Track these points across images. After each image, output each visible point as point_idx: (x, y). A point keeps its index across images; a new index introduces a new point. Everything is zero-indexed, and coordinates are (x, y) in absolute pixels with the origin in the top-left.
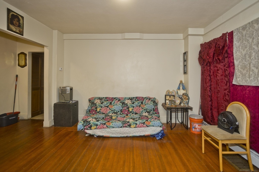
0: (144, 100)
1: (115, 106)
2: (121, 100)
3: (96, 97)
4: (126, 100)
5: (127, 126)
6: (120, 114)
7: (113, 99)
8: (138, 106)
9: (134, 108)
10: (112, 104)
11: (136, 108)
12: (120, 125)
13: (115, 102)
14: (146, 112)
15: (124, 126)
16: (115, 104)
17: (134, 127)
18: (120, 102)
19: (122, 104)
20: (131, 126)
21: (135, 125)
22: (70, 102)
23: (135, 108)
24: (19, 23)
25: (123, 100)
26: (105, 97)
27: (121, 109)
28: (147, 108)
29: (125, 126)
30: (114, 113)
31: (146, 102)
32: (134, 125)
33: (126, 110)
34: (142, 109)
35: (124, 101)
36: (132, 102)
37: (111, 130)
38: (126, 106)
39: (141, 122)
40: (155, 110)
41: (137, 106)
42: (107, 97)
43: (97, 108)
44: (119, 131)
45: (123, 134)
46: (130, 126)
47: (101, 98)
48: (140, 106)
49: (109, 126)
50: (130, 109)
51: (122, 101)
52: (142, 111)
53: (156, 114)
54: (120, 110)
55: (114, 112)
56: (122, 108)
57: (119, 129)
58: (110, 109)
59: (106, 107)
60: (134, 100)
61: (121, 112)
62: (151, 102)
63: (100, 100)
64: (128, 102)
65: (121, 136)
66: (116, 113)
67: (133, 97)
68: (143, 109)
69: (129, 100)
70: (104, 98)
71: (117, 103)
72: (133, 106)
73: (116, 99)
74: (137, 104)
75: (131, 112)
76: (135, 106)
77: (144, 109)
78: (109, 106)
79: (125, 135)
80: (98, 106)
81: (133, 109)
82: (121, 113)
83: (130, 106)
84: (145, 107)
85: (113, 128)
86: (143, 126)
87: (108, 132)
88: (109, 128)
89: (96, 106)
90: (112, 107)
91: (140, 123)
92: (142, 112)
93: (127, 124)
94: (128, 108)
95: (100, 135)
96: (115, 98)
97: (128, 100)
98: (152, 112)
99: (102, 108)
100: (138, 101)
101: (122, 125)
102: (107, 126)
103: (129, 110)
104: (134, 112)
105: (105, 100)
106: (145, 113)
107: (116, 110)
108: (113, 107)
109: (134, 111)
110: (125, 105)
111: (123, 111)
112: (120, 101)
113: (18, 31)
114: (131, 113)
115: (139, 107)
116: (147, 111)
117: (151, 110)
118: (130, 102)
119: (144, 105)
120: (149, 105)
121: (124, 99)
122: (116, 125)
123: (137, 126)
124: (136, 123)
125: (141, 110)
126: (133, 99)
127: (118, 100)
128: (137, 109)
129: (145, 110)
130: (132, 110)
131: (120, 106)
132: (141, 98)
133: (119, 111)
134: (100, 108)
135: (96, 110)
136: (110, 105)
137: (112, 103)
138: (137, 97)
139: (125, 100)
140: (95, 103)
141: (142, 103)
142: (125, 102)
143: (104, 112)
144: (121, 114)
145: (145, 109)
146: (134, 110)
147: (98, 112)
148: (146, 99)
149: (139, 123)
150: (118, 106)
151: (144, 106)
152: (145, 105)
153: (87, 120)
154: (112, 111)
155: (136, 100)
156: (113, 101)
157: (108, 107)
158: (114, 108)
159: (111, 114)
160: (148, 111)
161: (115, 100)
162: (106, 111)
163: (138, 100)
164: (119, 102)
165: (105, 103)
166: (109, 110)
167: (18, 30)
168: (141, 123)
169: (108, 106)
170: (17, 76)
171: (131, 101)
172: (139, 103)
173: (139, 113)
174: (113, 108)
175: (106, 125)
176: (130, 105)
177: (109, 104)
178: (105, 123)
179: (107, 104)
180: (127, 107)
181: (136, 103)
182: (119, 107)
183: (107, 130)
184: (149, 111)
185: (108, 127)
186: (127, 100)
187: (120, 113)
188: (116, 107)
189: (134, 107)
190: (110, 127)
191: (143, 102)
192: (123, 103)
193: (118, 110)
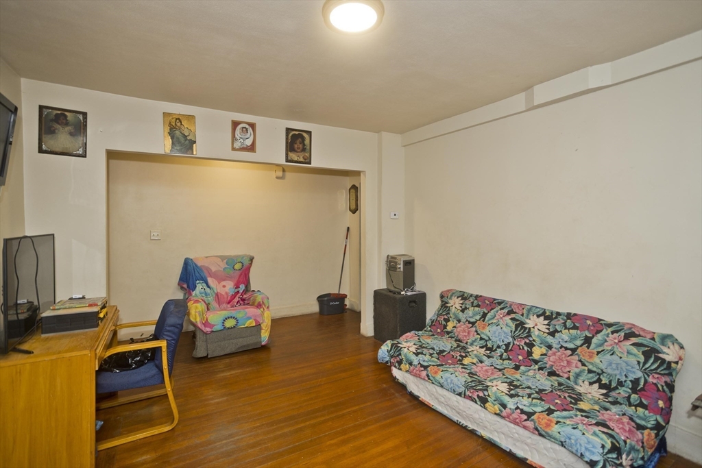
0: (601, 331)
1: (494, 328)
2: (515, 313)
3: (457, 291)
4: (531, 317)
5: (476, 398)
6: (501, 356)
7: (494, 303)
8: (566, 349)
9: (550, 352)
10: (487, 319)
11: (559, 353)
12: (459, 387)
13: (495, 316)
14: (595, 382)
15: (468, 393)
16: (494, 321)
17: (496, 414)
18: (511, 319)
19: (517, 327)
20: (487, 405)
21: (497, 407)
22: (402, 293)
23: (554, 354)
24: (304, 145)
25: (522, 315)
26: (475, 293)
27: (509, 343)
28: (603, 368)
29: (470, 395)
30: (485, 349)
31: (606, 341)
32: (494, 405)
33: (523, 348)
34: (579, 364)
35: (523, 319)
36: (548, 329)
37: (437, 392)
38: (525, 337)
39: (521, 407)
40: (643, 389)
41: (562, 347)
42: (480, 294)
43: (449, 321)
44: (456, 404)
45: (464, 418)
46: (484, 401)
47: (466, 295)
48: (574, 351)
49: (434, 378)
50: (537, 353)
51: (517, 318)
52: (577, 370)
53: (640, 410)
54: (505, 345)
55: (487, 345)
56: (511, 340)
57: (455, 399)
58: (476, 331)
59: (470, 322)
60: (558, 324)
61: (506, 351)
62: (634, 350)
63: (461, 302)
64: (537, 325)
65: (460, 420)
66: (491, 349)
67: (556, 309)
68: (584, 365)
69: (542, 318)
70: (471, 295)
71: (501, 318)
72: (547, 342)
73: (502, 306)
74: (566, 338)
75: (536, 362)
76: (554, 346)
77: (591, 367)
78: (476, 324)
79: (469, 425)
80: (453, 317)
81: (545, 352)
82: (505, 354)
83: (538, 341)
84: (596, 360)
85: (442, 386)
86: (523, 423)
87: (431, 394)
88: (433, 383)
89: (449, 314)
90: (484, 328)
91: (517, 408)
92: (578, 375)
93: (477, 393)
94: (531, 345)
95: (413, 392)
96: (500, 303)
97: (538, 316)
98: (623, 392)
99: (459, 324)
100: (572, 328)
101: (462, 389)
102: (428, 376)
103: (530, 353)
104: (548, 366)
105: (473, 303)
106: (591, 384)
107: (493, 339)
108: (488, 329)
109: (549, 361)
110: (524, 331)
111: (511, 350)
112: (513, 316)
113: (302, 160)
114: (536, 364)
115: (569, 352)
116: (599, 381)
117: (620, 384)
118: (544, 328)
119: (595, 351)
120: (619, 361)
121: (525, 311)
122: (449, 381)
123: (504, 413)
124: (505, 402)
125: (574, 365)
126: (556, 318)
127: (506, 311)
128: (560, 359)
129: (590, 371)
130: (542, 355)
131: (507, 330)
132: (589, 322)
133: (499, 347)
134: (455, 321)
135: (445, 327)
136: (480, 319)
137: (489, 316)
138: (575, 315)
139: (527, 317)
140: (448, 305)
141: (588, 341)
142: (528, 321)
143: (460, 337)
144: (504, 357)
145: (594, 369)
146: (546, 359)
147: (448, 333)
148: (610, 330)
149: (513, 407)
150: (500, 330)
151: (591, 357)
152: (598, 353)
153: (399, 345)
154: (481, 339)
155: (569, 323)
156: (492, 309)
157: (473, 324)
158: (489, 334)
159: (478, 348)
160: (605, 381)
161: (500, 307)
162: (465, 336)
163: (575, 328)
164: (507, 318)
165: (470, 312)
166: (473, 336)
167: (301, 157)
168: (518, 411)
169: (476, 322)
170: (348, 228)
171: (546, 322)
172: (573, 339)
173: (566, 376)
174: (486, 331)
175: (428, 371)
176: (538, 336)
177: (478, 317)
178: (428, 366)
179: (475, 315)
180: (527, 341)
181: (565, 335)
182: (505, 333)
183: (429, 388)
184: (610, 382)
185: (429, 379)
186: (535, 316)
187: (502, 354)
188: (495, 332)
189: (550, 347)
190: (434, 381)
191: (594, 341)
192: (520, 325)
193: (498, 342)
